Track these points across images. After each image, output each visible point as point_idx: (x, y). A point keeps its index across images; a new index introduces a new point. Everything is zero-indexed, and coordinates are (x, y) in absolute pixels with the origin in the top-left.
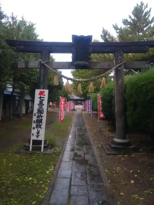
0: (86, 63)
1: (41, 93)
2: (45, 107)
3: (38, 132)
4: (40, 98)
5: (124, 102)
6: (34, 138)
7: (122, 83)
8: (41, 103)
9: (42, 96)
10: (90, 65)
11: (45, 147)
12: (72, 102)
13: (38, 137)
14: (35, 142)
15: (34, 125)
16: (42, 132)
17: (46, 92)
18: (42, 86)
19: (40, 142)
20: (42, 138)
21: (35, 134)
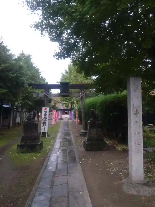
0: (67, 94)
1: (46, 109)
2: (47, 116)
3: (44, 128)
4: (45, 111)
5: (85, 113)
6: (42, 131)
7: (84, 104)
8: (45, 114)
9: (46, 111)
10: (69, 95)
11: (48, 135)
12: (59, 112)
13: (44, 130)
14: (43, 133)
15: (42, 125)
16: (46, 128)
17: (48, 109)
18: (45, 106)
19: (45, 133)
20: (46, 131)
21: (43, 129)
